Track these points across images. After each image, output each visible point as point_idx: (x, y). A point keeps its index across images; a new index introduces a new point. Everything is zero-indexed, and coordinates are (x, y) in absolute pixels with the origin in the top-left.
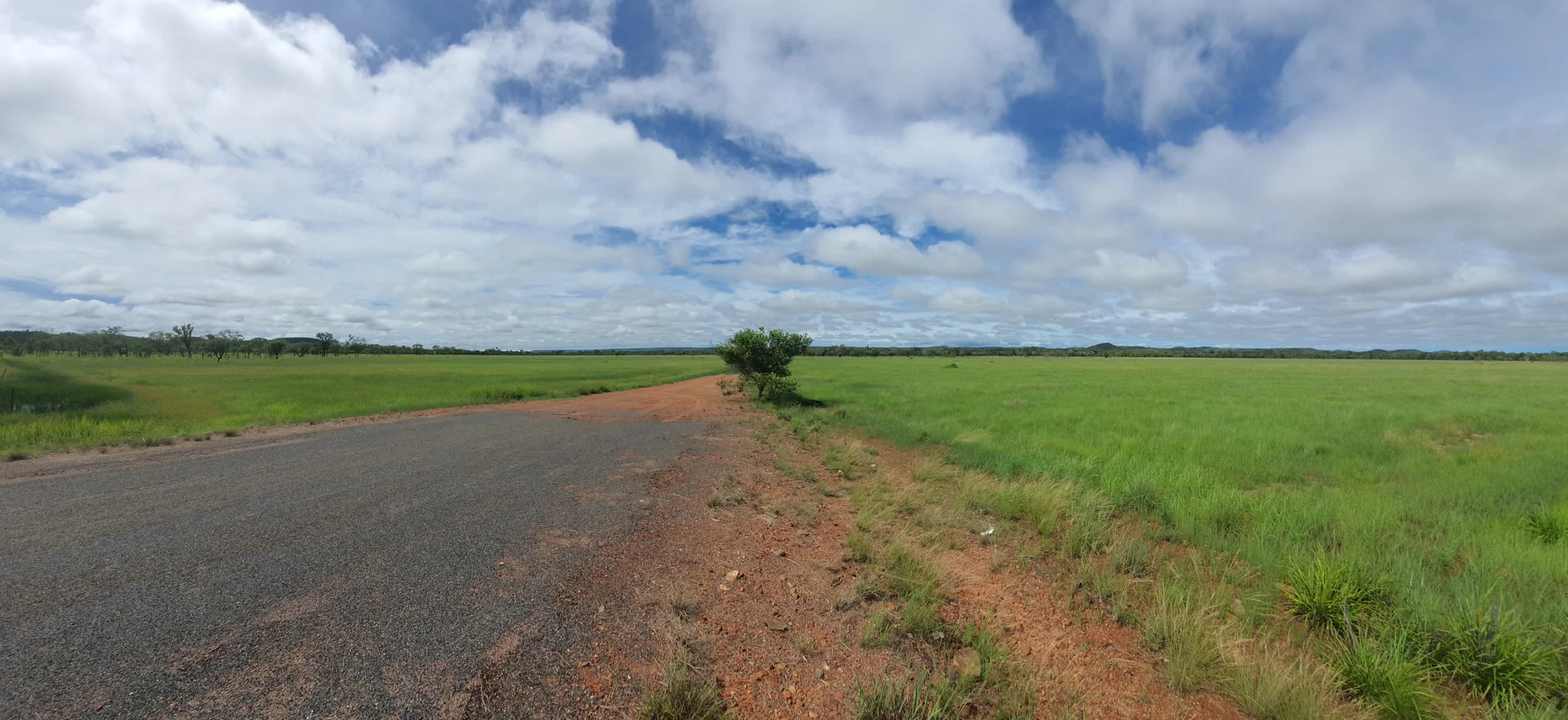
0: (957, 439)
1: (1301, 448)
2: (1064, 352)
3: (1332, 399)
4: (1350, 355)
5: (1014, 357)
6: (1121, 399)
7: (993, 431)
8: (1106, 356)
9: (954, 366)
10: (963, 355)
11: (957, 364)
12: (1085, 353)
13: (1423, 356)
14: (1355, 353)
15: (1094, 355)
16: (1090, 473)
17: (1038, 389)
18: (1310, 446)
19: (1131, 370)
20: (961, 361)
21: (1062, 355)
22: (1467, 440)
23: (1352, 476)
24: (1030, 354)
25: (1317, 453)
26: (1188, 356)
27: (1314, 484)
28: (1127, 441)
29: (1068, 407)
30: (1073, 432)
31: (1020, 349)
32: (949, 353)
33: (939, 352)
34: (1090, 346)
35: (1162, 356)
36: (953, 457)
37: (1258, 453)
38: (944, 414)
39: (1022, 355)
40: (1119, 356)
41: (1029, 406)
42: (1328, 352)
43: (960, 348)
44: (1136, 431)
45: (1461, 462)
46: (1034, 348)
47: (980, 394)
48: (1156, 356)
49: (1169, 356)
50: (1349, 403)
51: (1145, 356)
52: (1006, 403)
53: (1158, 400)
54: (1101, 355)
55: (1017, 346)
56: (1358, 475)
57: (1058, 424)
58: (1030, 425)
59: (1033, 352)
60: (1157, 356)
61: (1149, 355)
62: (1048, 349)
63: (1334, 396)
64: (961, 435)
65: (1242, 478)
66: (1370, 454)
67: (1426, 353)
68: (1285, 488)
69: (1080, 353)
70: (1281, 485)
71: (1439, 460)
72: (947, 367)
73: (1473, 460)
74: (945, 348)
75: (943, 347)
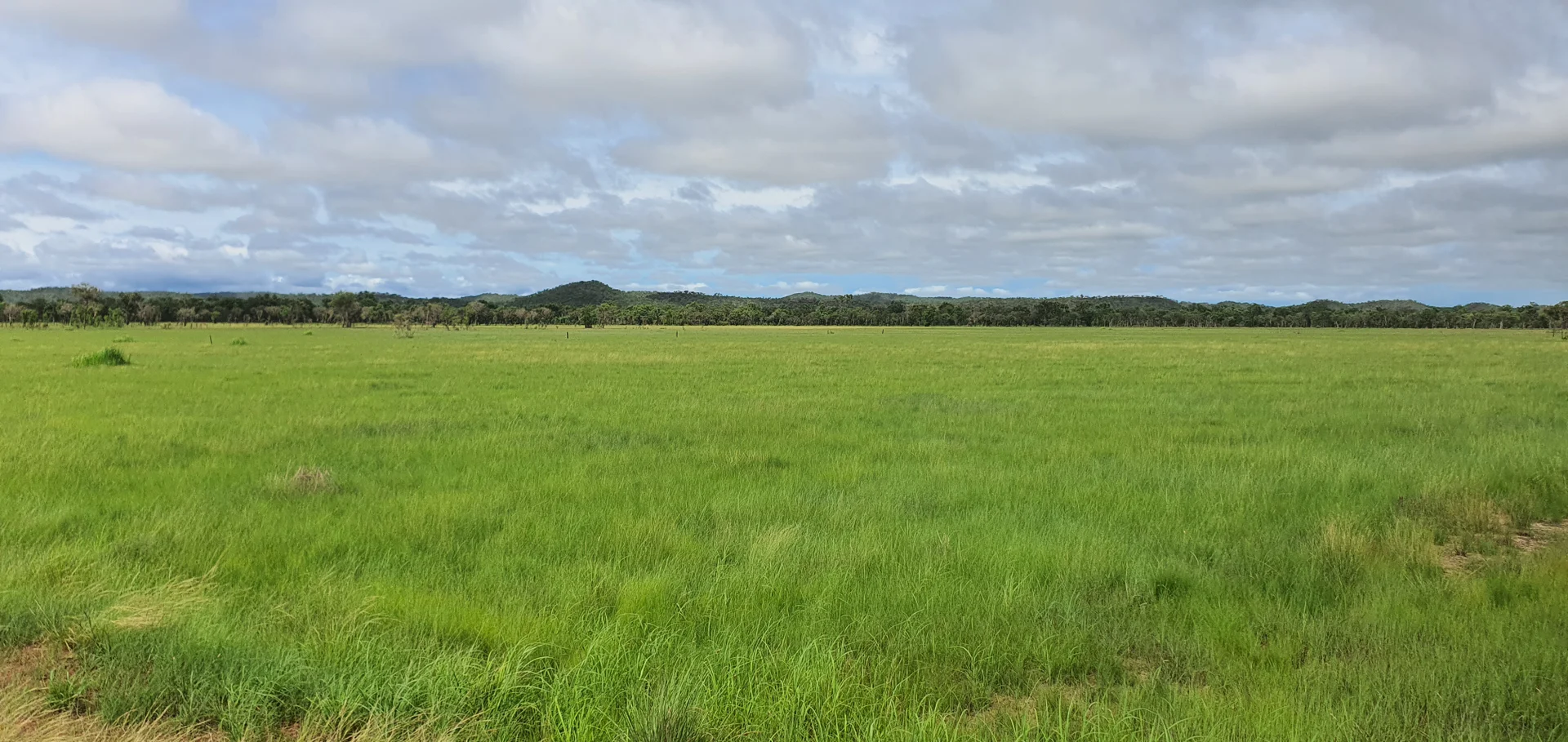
0: (100, 619)
1: (1116, 582)
2: (453, 310)
3: (1203, 439)
4: (1254, 316)
5: (308, 327)
6: (624, 456)
7: (230, 578)
8: (589, 323)
9: (115, 358)
10: (149, 320)
11: (126, 350)
12: (520, 312)
13: (1429, 319)
14: (1269, 310)
15: (549, 321)
16: (514, 698)
17: (371, 432)
18: (1140, 572)
19: (662, 365)
20: (137, 340)
21: (448, 322)
22: (1518, 540)
23: (1239, 650)
24: (354, 319)
25: (1157, 593)
26: (831, 322)
27: (1147, 678)
28: (636, 588)
29: (457, 486)
30: (468, 570)
31: (326, 300)
32: (104, 313)
33: (66, 308)
34: (534, 291)
35: (756, 321)
36: (79, 682)
37: (1007, 600)
38: (66, 531)
39: (332, 321)
40: (628, 321)
41: (341, 490)
42: (1201, 308)
43: (138, 297)
44: (667, 554)
45: (1500, 598)
46: (368, 298)
47: (192, 453)
48: (738, 321)
49: (776, 322)
50: (1243, 450)
51: (707, 323)
52: (275, 481)
53: (734, 457)
54: (574, 320)
55: (319, 291)
56: (1255, 648)
57: (420, 547)
58: (340, 551)
59: (366, 311)
60: (744, 323)
61: (717, 320)
62: (411, 302)
63: (1211, 430)
64: (118, 607)
65: (958, 678)
66: (1286, 588)
67: (1436, 310)
68: (1072, 697)
69: (506, 313)
70: (1060, 687)
71: (1448, 595)
72: (88, 362)
73: (1528, 592)
74: (87, 296)
75: (76, 290)
